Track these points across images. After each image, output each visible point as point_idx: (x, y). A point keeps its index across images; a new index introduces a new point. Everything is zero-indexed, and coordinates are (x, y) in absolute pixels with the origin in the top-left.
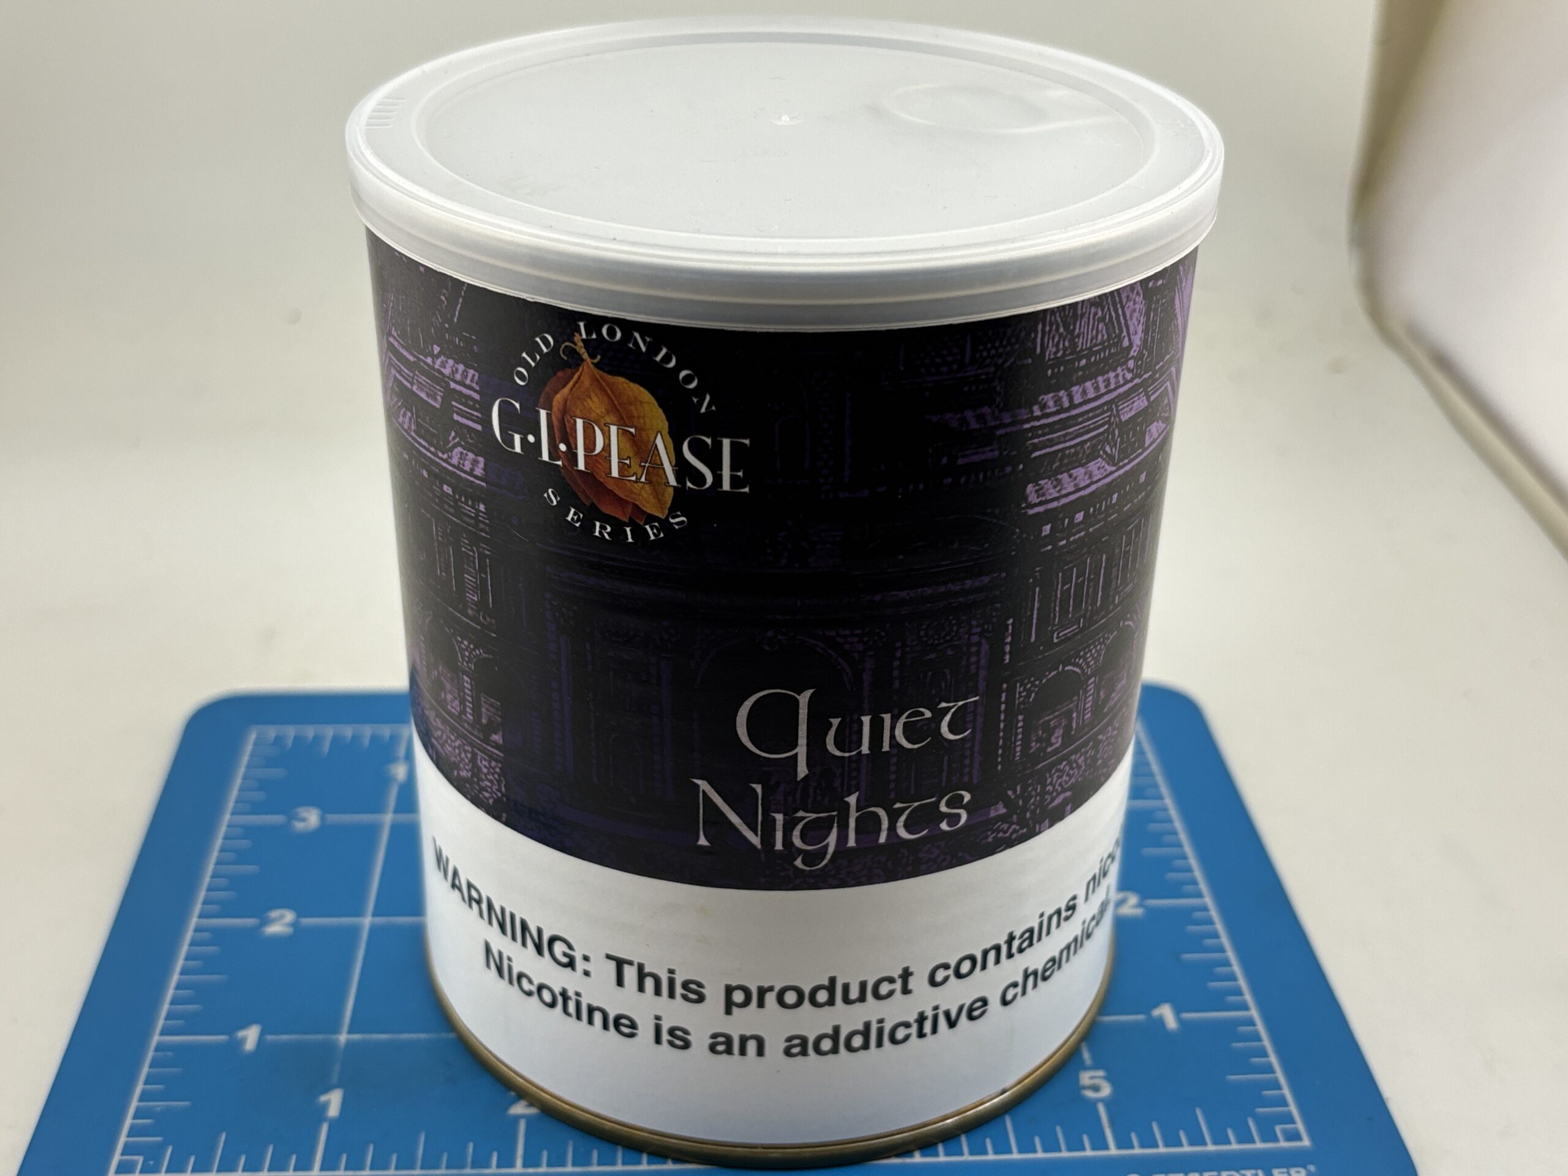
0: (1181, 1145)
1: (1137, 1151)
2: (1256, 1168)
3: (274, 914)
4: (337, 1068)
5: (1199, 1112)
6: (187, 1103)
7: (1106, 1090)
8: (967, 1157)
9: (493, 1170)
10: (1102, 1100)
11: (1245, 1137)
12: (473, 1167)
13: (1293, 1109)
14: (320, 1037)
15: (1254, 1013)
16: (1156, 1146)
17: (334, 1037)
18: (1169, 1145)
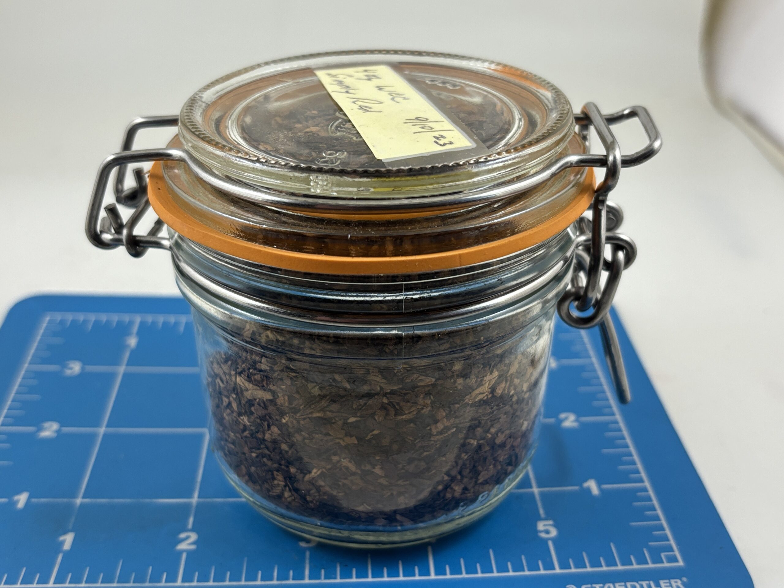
0: (601, 566)
1: (573, 570)
2: (649, 580)
3: (47, 425)
4: (73, 519)
5: (612, 546)
7: (554, 533)
8: (464, 575)
9: (163, 584)
10: (551, 539)
11: (642, 561)
12: (150, 582)
13: (673, 543)
14: (64, 500)
15: (647, 484)
16: (586, 567)
17: (73, 500)
18: (592, 566)
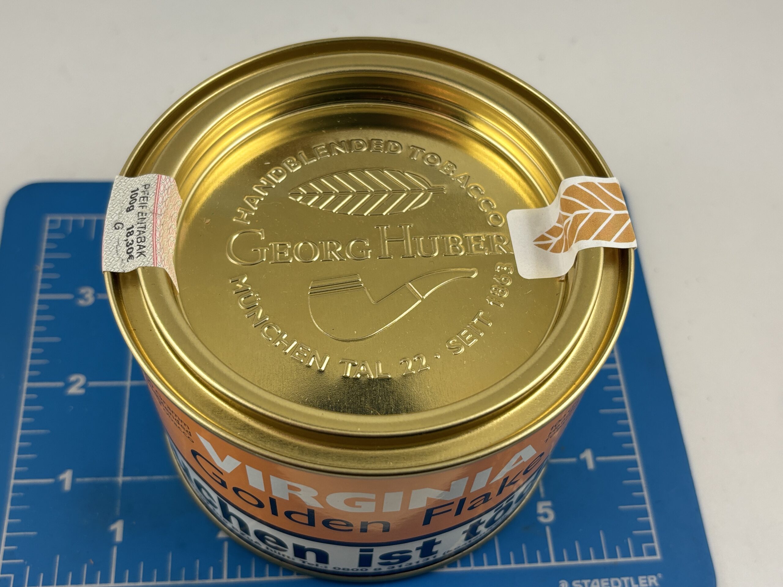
0: (590, 558)
1: (566, 563)
2: (629, 576)
3: (73, 378)
4: (119, 503)
5: (602, 534)
6: (35, 533)
7: (552, 517)
8: (473, 568)
9: (211, 581)
10: (549, 524)
11: (626, 554)
12: (200, 579)
13: (653, 531)
14: (107, 479)
15: (637, 457)
16: (577, 559)
17: (114, 479)
18: (584, 558)
